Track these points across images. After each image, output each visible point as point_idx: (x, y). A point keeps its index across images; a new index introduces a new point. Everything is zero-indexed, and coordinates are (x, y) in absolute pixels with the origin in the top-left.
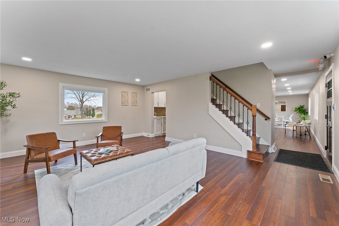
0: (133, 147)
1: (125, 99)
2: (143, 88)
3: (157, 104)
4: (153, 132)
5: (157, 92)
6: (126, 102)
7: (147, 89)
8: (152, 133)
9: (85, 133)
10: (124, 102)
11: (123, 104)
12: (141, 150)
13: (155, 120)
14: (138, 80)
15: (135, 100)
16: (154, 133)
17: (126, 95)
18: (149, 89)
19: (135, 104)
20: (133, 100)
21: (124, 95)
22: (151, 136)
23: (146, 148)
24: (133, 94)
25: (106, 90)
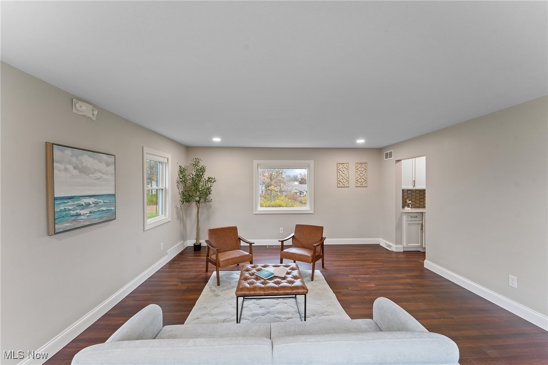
0: (346, 266)
1: (343, 175)
2: (380, 152)
3: (411, 183)
4: (398, 241)
5: (412, 158)
6: (345, 181)
7: (387, 154)
8: (396, 244)
9: (282, 228)
10: (342, 181)
11: (341, 185)
12: (355, 278)
13: (405, 218)
14: (361, 141)
15: (363, 177)
16: (401, 244)
17: (345, 169)
18: (391, 153)
19: (362, 184)
20: (359, 177)
21: (342, 169)
22: (395, 248)
23: (367, 276)
24: (359, 166)
25: (312, 162)
